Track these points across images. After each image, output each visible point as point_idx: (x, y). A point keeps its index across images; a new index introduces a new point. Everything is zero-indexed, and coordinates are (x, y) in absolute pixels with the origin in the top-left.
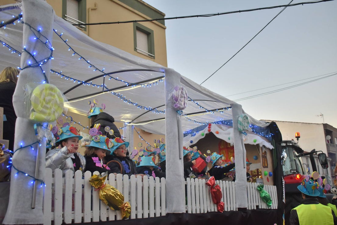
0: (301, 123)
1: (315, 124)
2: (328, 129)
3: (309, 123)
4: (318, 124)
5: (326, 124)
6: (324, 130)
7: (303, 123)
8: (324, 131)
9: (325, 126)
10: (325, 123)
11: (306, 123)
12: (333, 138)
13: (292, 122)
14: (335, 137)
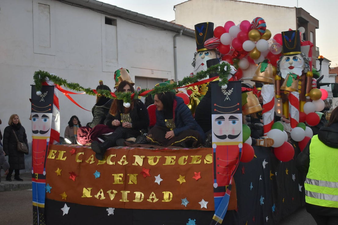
0: (263, 5)
1: (284, 7)
2: (303, 16)
3: (275, 6)
4: (288, 8)
5: (301, 9)
6: (297, 17)
7: (266, 5)
8: (297, 20)
9: (299, 11)
10: (298, 7)
11: (271, 5)
12: (308, 32)
13: (249, 3)
14: (311, 32)
